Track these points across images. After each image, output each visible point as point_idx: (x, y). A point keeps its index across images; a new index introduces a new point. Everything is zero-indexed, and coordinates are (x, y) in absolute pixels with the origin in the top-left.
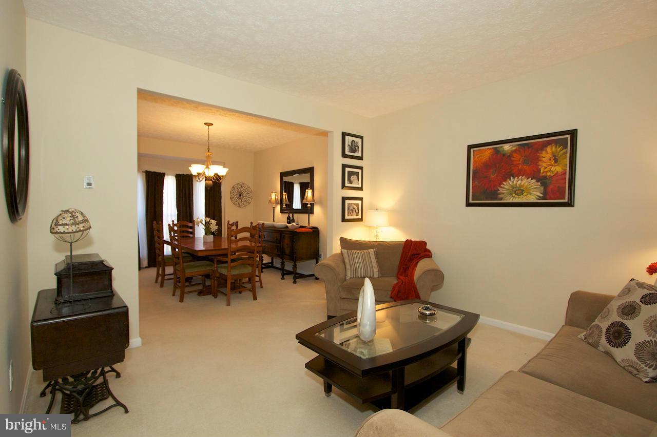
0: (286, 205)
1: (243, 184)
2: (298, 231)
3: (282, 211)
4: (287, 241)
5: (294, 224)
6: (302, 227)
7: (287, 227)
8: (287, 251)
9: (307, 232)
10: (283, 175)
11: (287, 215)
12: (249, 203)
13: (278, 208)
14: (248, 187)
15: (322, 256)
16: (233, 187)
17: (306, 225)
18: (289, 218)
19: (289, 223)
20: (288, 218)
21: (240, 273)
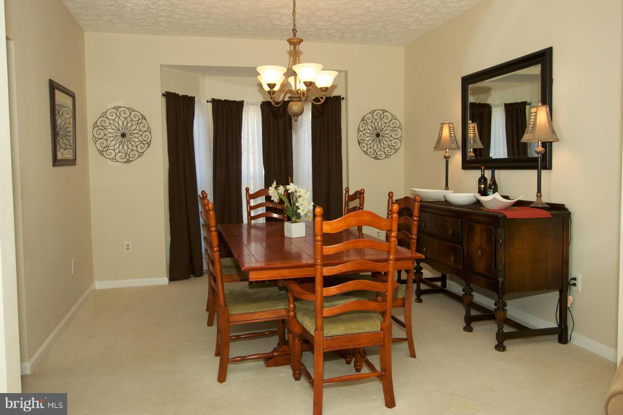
0: (475, 151)
1: (384, 111)
2: (510, 215)
3: (467, 165)
4: (479, 239)
5: (497, 196)
6: (520, 204)
7: (478, 202)
8: (481, 266)
9: (537, 220)
10: (467, 81)
11: (477, 174)
12: (396, 150)
13: (457, 158)
14: (394, 118)
15: (579, 282)
16: (363, 119)
17: (532, 197)
18: (483, 180)
19: (484, 193)
20: (480, 181)
21: (349, 332)
